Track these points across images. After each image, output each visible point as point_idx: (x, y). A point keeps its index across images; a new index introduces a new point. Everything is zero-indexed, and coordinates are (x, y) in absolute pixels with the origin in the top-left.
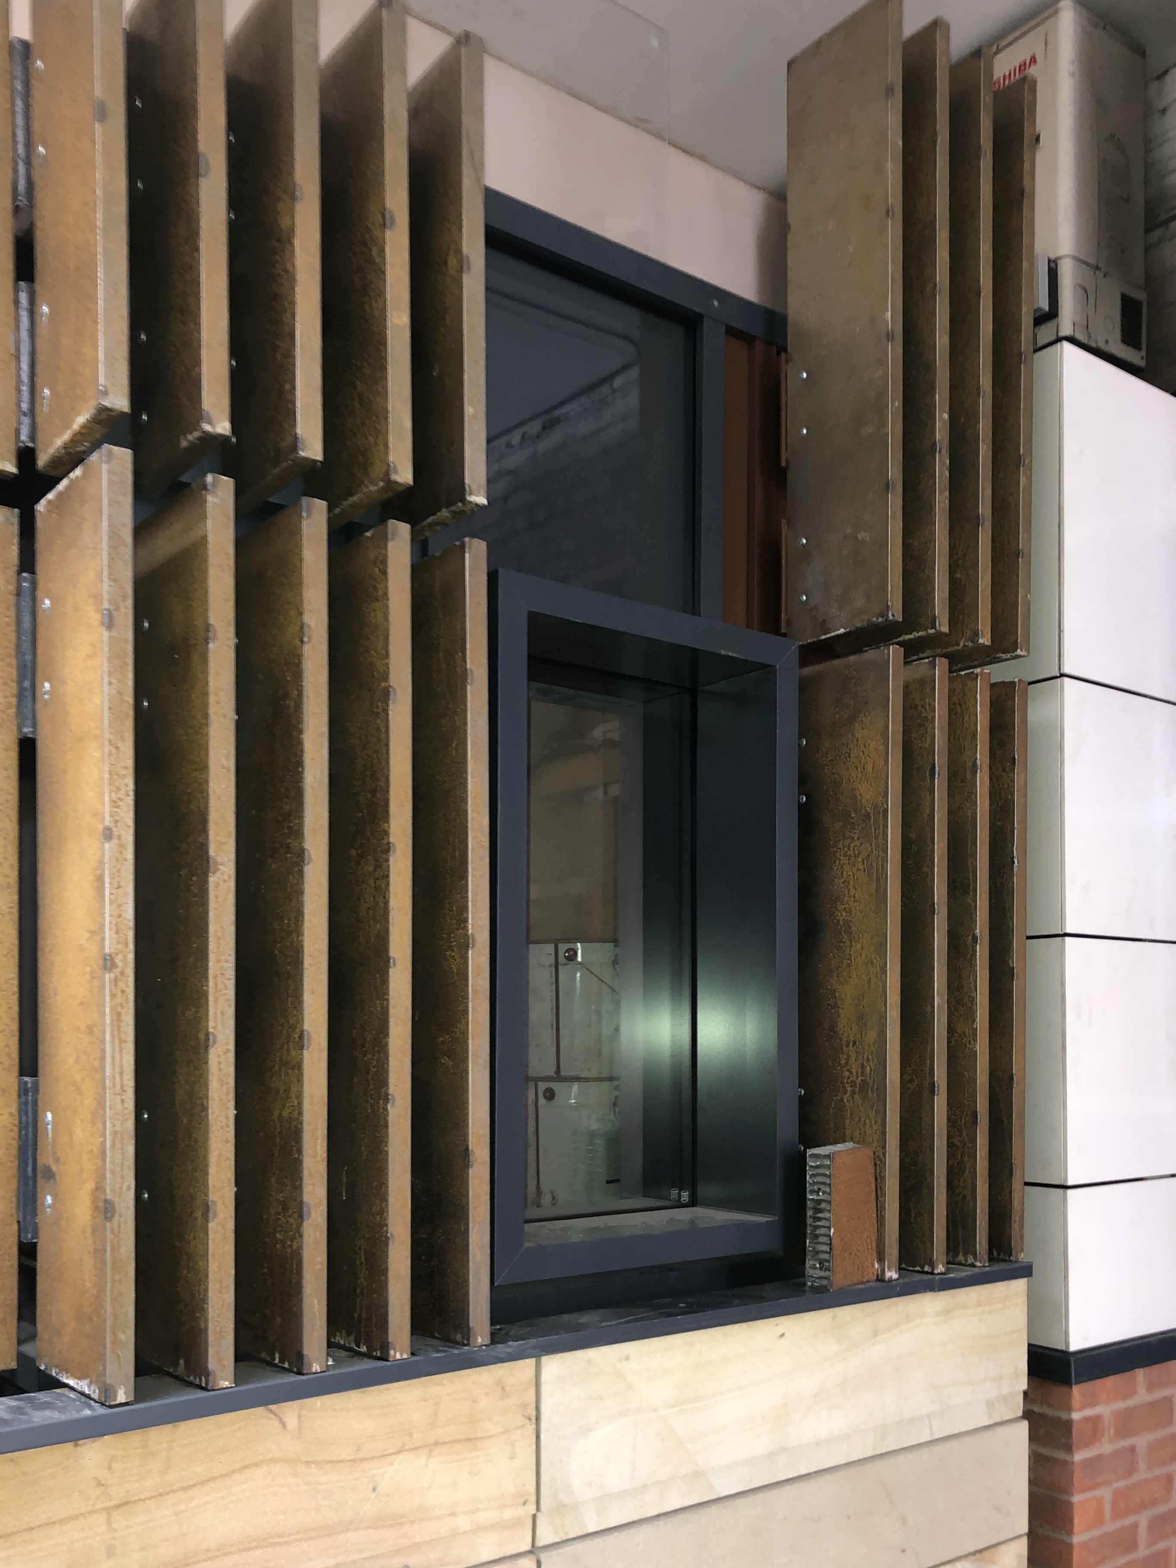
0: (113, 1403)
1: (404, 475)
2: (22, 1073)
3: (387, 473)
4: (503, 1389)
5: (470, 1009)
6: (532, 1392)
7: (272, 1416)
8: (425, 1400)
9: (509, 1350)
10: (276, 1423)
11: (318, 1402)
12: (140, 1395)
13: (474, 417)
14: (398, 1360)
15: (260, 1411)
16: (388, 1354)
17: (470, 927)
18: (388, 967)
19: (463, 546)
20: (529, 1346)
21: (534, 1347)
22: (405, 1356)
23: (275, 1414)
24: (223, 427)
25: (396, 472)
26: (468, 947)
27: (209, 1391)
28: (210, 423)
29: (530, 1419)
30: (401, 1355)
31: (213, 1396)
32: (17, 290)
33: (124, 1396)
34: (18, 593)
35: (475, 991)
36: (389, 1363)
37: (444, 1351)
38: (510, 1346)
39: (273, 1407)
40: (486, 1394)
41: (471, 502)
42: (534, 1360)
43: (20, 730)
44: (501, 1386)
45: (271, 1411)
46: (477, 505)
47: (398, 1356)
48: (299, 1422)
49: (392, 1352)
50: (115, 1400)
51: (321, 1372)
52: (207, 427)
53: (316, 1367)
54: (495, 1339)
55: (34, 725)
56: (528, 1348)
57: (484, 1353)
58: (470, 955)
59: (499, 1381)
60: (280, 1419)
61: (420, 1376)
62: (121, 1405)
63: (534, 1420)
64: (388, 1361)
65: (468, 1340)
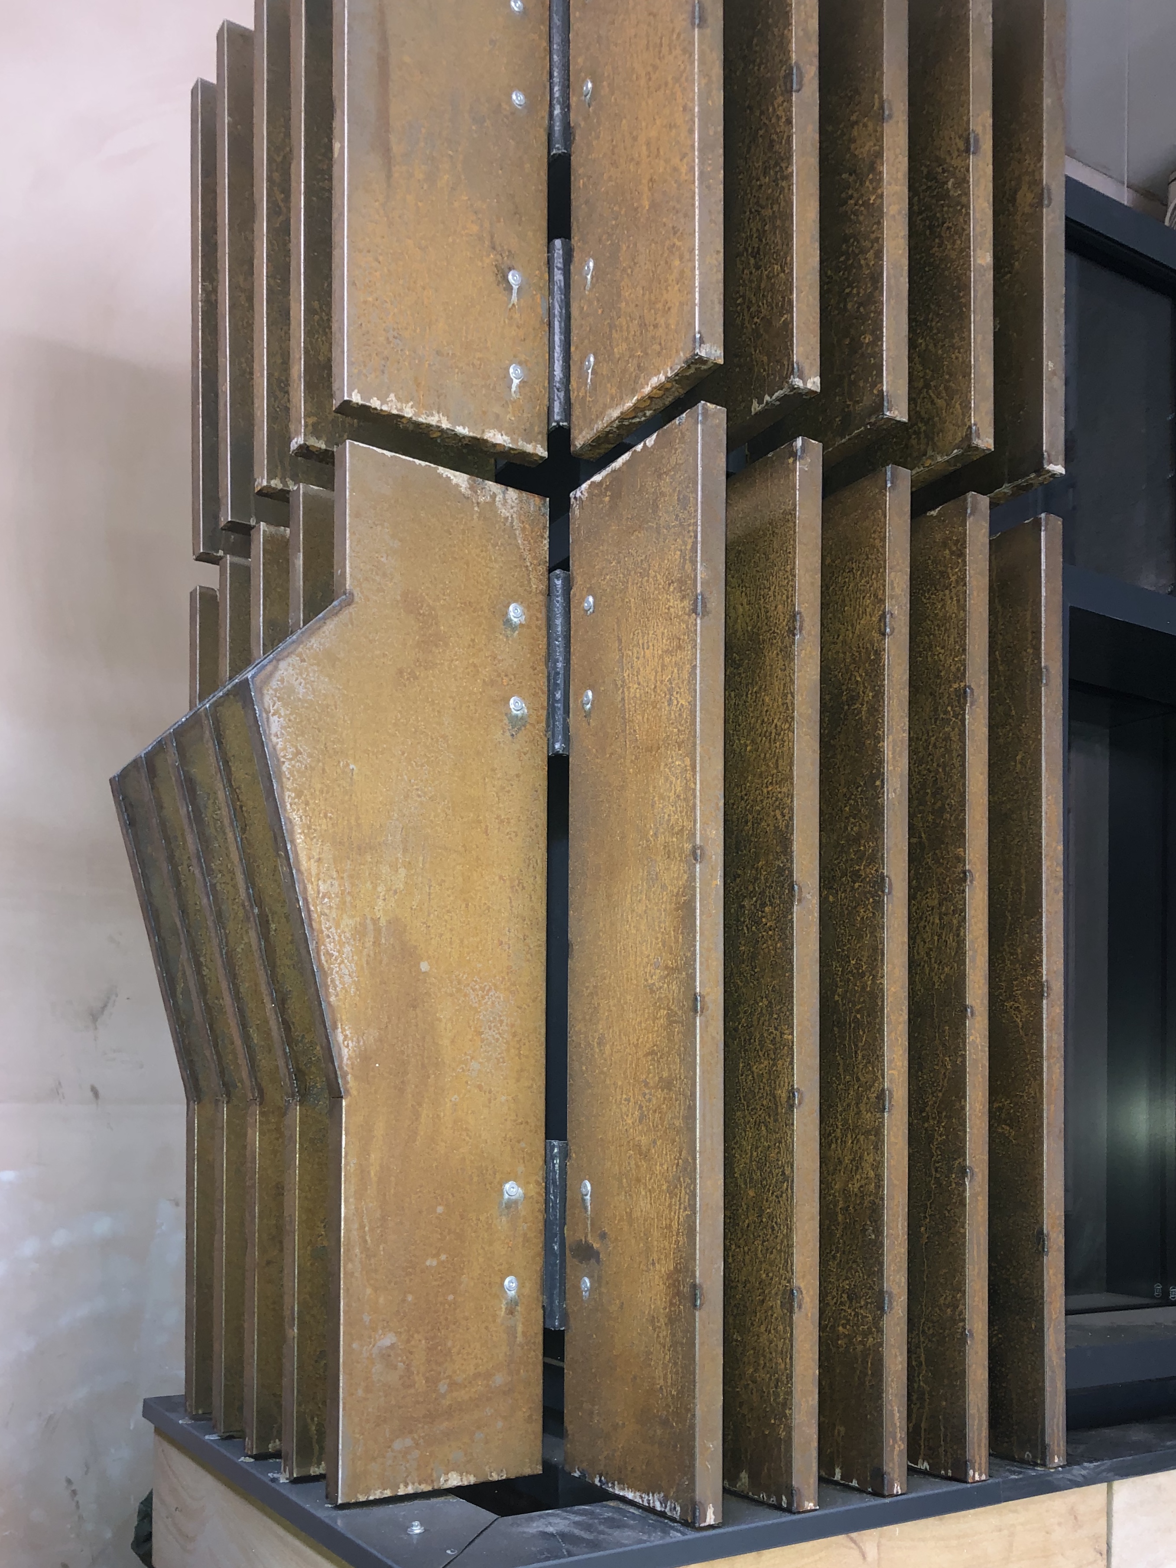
0: (702, 1525)
1: (986, 441)
2: (548, 1136)
3: (968, 437)
4: (1076, 1518)
5: (1045, 1069)
6: (1103, 1522)
7: (853, 1545)
8: (1000, 1530)
9: (1084, 1472)
10: (856, 1553)
11: (896, 1529)
12: (727, 1517)
13: (1054, 373)
14: (978, 1482)
15: (841, 1539)
16: (966, 1473)
17: (1044, 972)
18: (965, 1017)
19: (1037, 524)
20: (1103, 1468)
21: (1109, 1470)
22: (984, 1477)
23: (855, 1542)
24: (813, 383)
25: (978, 437)
26: (1043, 995)
27: (794, 1513)
28: (800, 377)
29: (1101, 1554)
30: (980, 1475)
31: (800, 1520)
32: (550, 249)
33: (713, 1517)
34: (549, 592)
35: (1050, 1048)
36: (969, 1485)
37: (1020, 1473)
38: (1085, 1468)
39: (854, 1535)
40: (1060, 1524)
41: (1049, 471)
42: (1106, 1484)
43: (550, 745)
44: (1073, 1513)
45: (852, 1540)
46: (1053, 475)
47: (977, 1478)
48: (879, 1554)
49: (971, 1472)
50: (705, 1521)
51: (901, 1494)
52: (798, 382)
53: (897, 1489)
54: (1071, 1460)
55: (567, 739)
56: (1103, 1471)
57: (1061, 1476)
58: (1045, 1006)
59: (1072, 1508)
60: (859, 1547)
61: (998, 1501)
62: (711, 1527)
63: (1105, 1556)
64: (966, 1482)
65: (1044, 1459)
